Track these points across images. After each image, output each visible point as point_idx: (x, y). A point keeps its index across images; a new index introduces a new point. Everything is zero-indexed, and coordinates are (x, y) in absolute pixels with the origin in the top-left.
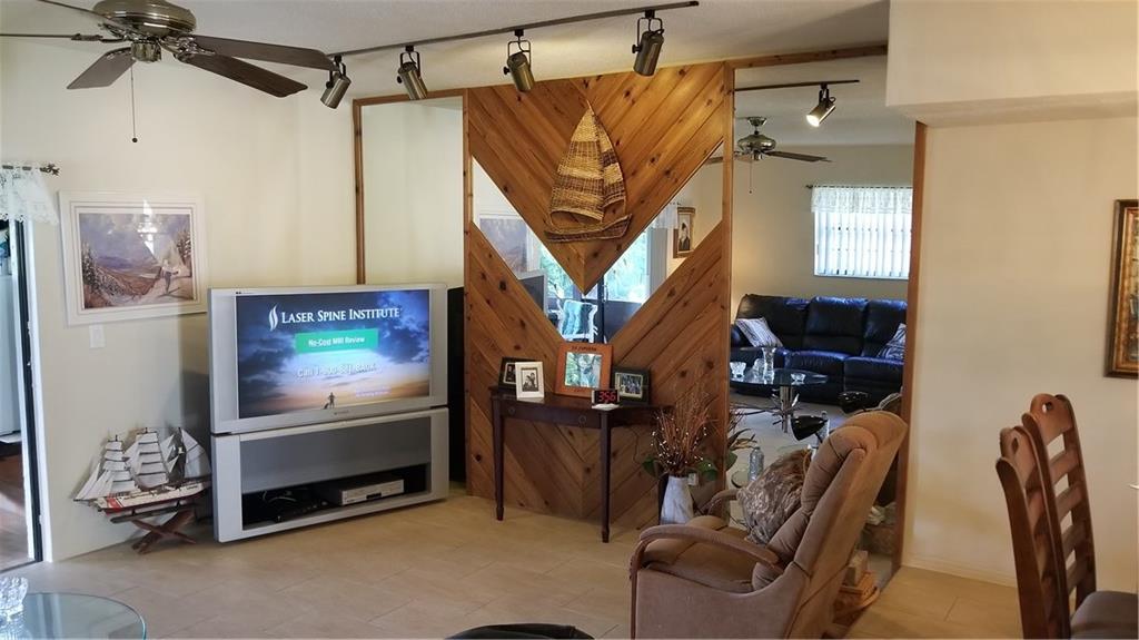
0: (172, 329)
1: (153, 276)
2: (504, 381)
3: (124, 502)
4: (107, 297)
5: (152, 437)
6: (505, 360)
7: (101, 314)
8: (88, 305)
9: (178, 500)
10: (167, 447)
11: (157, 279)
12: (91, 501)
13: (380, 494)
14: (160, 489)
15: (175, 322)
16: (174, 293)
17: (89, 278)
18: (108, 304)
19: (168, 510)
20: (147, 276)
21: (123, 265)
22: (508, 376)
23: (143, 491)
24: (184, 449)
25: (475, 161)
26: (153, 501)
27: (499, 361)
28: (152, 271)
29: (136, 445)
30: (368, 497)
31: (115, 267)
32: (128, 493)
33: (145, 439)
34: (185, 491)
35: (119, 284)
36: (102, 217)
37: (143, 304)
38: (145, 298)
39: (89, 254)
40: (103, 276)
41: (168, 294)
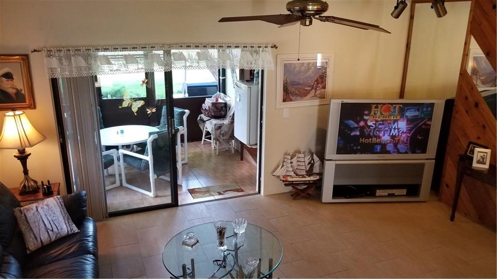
0: (315, 111)
1: (310, 88)
2: (468, 154)
3: (289, 179)
4: (291, 97)
5: (302, 155)
6: (470, 143)
7: (289, 104)
8: (284, 101)
9: (309, 181)
10: (307, 159)
11: (311, 90)
12: (278, 177)
13: (394, 194)
14: (303, 176)
15: (317, 108)
16: (318, 96)
17: (286, 90)
18: (291, 100)
19: (305, 184)
20: (307, 88)
21: (299, 84)
22: (470, 151)
23: (296, 175)
24: (314, 161)
25: (472, 37)
26: (300, 180)
27: (467, 143)
28: (310, 87)
29: (296, 157)
30: (388, 194)
31: (296, 85)
32: (291, 176)
33: (300, 155)
34: (312, 178)
35: (297, 92)
36: (293, 65)
37: (305, 100)
38: (306, 98)
39: (286, 80)
40: (291, 89)
41: (315, 96)
